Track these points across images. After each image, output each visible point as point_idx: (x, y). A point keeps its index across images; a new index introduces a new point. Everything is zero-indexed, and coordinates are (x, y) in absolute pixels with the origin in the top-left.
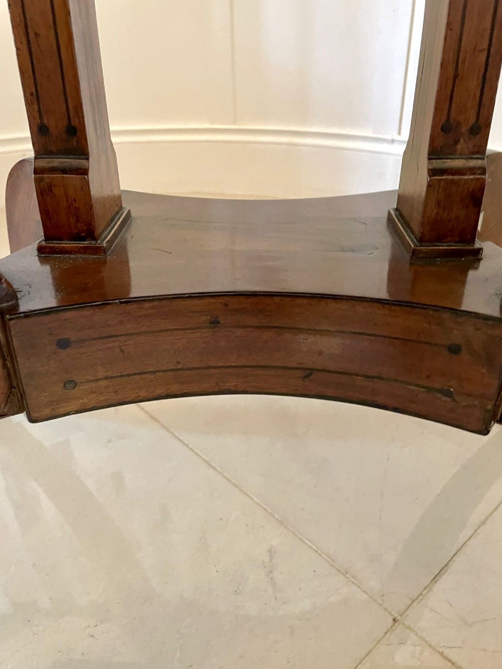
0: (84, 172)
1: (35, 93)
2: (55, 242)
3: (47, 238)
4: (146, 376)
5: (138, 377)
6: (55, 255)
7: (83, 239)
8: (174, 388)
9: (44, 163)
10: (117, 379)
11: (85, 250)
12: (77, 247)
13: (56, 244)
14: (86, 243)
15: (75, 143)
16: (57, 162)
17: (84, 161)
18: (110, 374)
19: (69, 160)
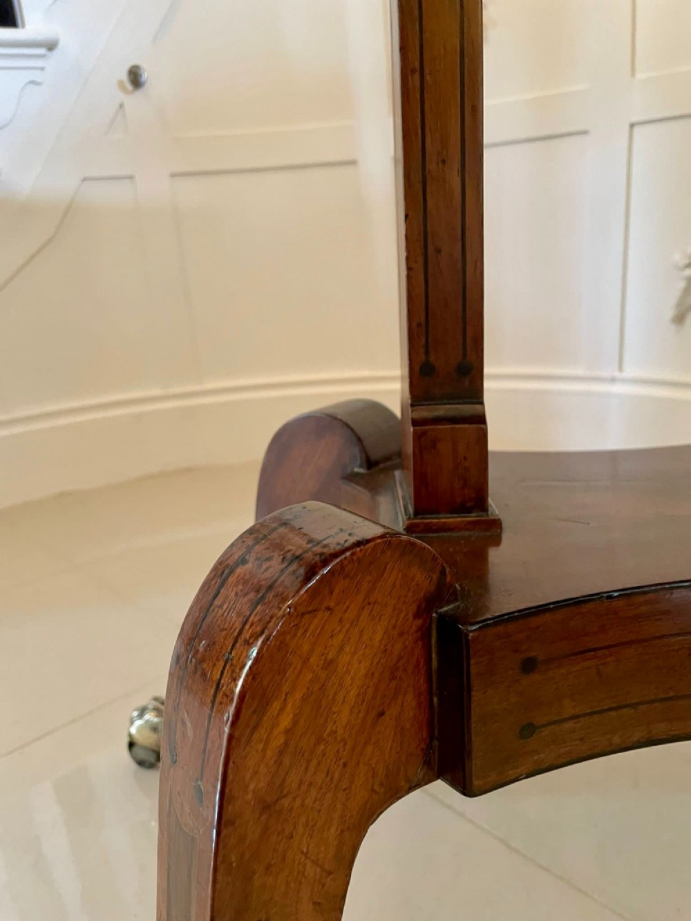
0: (481, 420)
1: (423, 324)
2: (429, 516)
3: (418, 512)
4: (625, 711)
5: (613, 713)
6: (431, 535)
7: (468, 511)
8: (660, 729)
9: (424, 413)
10: (587, 718)
11: (475, 524)
12: (463, 521)
13: (434, 520)
14: (473, 517)
15: (467, 384)
16: (441, 410)
17: (478, 407)
18: (578, 711)
19: (459, 406)
